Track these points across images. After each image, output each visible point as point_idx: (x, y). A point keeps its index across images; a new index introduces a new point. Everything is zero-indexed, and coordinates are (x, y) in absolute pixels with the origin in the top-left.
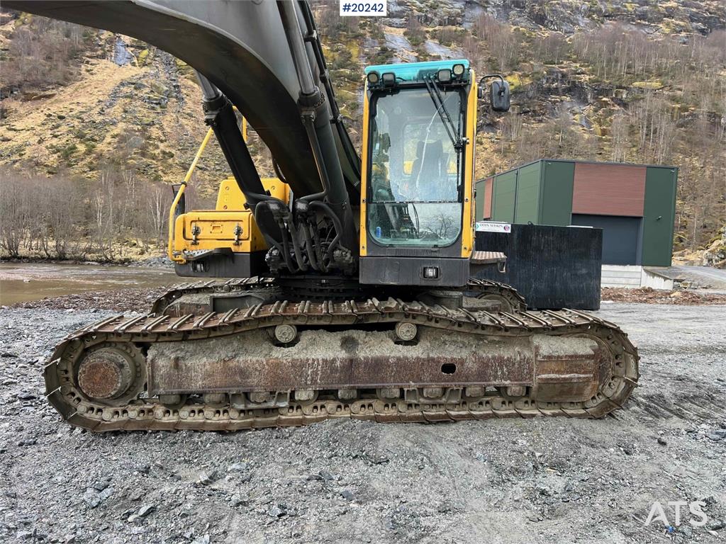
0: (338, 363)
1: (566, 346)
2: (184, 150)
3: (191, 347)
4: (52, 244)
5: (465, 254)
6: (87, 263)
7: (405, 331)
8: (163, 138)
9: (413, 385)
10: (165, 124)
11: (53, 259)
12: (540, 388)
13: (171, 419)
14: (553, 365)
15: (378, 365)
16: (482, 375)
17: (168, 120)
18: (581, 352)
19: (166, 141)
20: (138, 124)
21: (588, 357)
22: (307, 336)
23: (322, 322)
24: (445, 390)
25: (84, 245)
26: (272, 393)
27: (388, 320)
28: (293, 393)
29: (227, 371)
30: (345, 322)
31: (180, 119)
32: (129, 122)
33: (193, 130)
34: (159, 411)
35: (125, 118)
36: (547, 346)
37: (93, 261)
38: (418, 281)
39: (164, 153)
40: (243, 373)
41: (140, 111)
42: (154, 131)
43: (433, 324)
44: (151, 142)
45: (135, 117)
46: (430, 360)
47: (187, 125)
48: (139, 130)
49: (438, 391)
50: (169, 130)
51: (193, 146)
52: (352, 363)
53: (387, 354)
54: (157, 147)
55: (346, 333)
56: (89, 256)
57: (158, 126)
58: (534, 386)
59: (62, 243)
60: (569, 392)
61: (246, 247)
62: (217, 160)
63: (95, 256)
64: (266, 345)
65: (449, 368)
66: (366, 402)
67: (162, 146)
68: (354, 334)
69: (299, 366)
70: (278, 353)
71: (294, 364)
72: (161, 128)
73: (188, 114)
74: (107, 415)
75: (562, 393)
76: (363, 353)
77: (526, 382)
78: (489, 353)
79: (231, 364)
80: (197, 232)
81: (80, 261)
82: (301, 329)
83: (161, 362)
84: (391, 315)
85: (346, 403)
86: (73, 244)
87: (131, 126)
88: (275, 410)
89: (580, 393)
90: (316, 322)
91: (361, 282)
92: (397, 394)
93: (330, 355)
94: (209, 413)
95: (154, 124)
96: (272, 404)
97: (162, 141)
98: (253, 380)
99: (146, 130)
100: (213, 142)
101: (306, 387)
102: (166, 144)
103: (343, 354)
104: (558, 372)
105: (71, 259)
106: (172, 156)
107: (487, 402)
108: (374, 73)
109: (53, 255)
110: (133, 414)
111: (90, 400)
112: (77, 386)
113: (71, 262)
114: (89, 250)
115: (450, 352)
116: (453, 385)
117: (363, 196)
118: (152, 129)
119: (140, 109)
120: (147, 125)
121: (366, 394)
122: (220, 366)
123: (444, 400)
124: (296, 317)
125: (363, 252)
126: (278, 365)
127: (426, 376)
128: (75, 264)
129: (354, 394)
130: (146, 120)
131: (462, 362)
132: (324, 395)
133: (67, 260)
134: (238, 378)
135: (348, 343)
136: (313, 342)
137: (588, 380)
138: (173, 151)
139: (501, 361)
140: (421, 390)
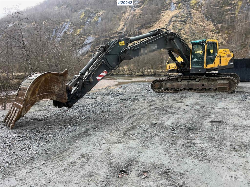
0: (186, 84)
1: (223, 82)
2: (192, 36)
3: (167, 82)
4: (152, 71)
5: (204, 68)
6: (161, 76)
7: (197, 80)
8: (185, 33)
9: (197, 88)
10: (186, 28)
11: (153, 75)
12: (218, 88)
13: (165, 91)
14: (221, 85)
15: (192, 84)
16: (209, 86)
17: (187, 27)
18: (225, 83)
19: (186, 34)
20: (177, 30)
21: (227, 83)
22: (182, 81)
23: (185, 79)
24: (203, 88)
25: (161, 71)
26: (177, 88)
27: (194, 78)
28: (180, 88)
29: (171, 85)
30: (188, 79)
31: (191, 25)
32: (174, 30)
33: (195, 28)
34: (164, 90)
35: (173, 29)
36: (219, 82)
37: (163, 75)
38: (198, 72)
39: (185, 38)
40: (174, 85)
41: (178, 25)
42: (182, 31)
43: (201, 79)
44: (181, 35)
45: (176, 28)
46: (200, 84)
47: (193, 27)
48: (177, 32)
49: (202, 89)
50: (187, 30)
51: (195, 34)
52: (188, 84)
53: (194, 83)
54: (183, 37)
55: (188, 80)
56: (162, 74)
57: (183, 29)
58: (217, 88)
59: (155, 70)
60: (224, 89)
61: (176, 68)
62: (204, 38)
63: (163, 74)
64: (177, 82)
65: (203, 85)
66: (191, 90)
67: (184, 36)
68: (190, 80)
69: (181, 85)
70: (178, 83)
71: (180, 84)
72: (185, 30)
73: (194, 23)
74: (158, 90)
75: (223, 89)
76: (190, 83)
77: (216, 87)
78: (209, 83)
79: (172, 84)
80: (170, 67)
81: (160, 75)
82: (182, 80)
83: (164, 84)
84: (195, 77)
85: (188, 90)
86: (158, 71)
87: (175, 31)
88: (178, 91)
89: (226, 90)
90: (184, 79)
91: (190, 73)
92: (195, 89)
93: (185, 83)
94: (170, 91)
95: (182, 29)
96: (177, 90)
97: (184, 34)
98: (175, 86)
99: (180, 32)
100: (203, 31)
101: (182, 87)
102: (186, 35)
103: (187, 83)
104: (222, 86)
105: (157, 75)
106: (188, 39)
107: (211, 91)
108: (191, 43)
109: (153, 74)
110: (160, 90)
111: (156, 89)
112: (154, 87)
113: (157, 76)
114: (162, 72)
115: (203, 83)
116: (204, 88)
117: (190, 60)
118: (181, 31)
119: (178, 24)
120: (180, 30)
121: (191, 89)
122: (170, 84)
123: (203, 90)
124: (181, 78)
125: (190, 68)
126: (178, 84)
127: (200, 86)
128: (158, 76)
129: (189, 89)
130: (180, 28)
131: (205, 84)
132: (185, 89)
133: (156, 75)
134: (173, 86)
135: (188, 82)
136: (183, 82)
137: (227, 87)
138: (188, 37)
139: (212, 84)
140: (199, 88)
